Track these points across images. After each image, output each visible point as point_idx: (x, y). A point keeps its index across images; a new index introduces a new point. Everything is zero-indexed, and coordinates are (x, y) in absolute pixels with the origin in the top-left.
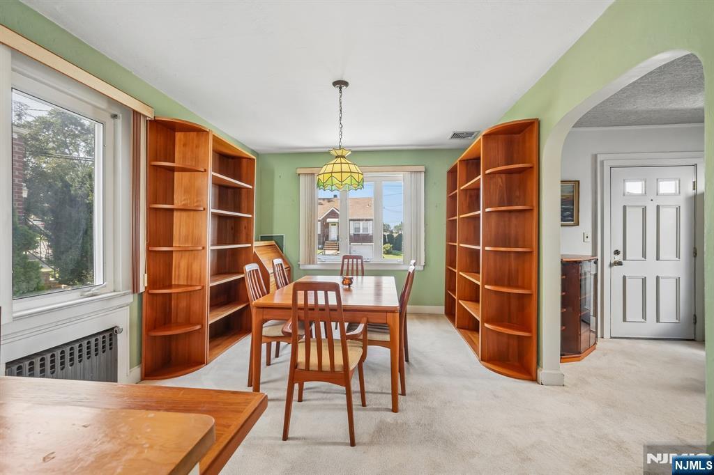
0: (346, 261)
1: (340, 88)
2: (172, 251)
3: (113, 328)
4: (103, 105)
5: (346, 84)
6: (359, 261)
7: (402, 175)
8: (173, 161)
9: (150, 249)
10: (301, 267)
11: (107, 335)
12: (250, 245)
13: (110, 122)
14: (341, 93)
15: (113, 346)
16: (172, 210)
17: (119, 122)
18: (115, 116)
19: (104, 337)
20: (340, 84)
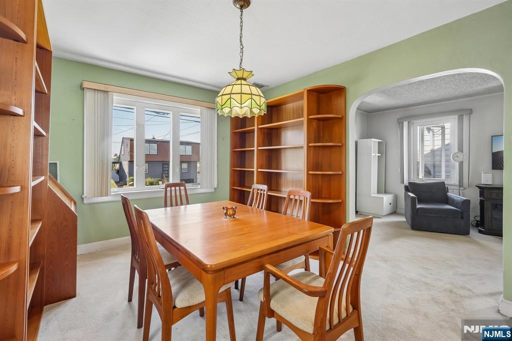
0: (169, 189)
7: (200, 110)
10: (85, 201)
12: (43, 178)
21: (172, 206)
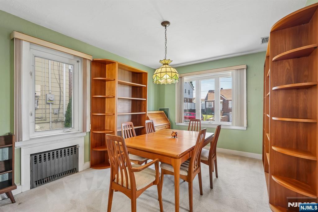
1: (166, 26)
2: (105, 115)
3: (76, 146)
4: (72, 57)
5: (168, 23)
6: (199, 122)
8: (105, 77)
9: (93, 114)
10: (177, 124)
11: (73, 148)
12: (145, 113)
13: (76, 64)
14: (166, 28)
15: (76, 152)
16: (105, 98)
17: (80, 63)
18: (78, 61)
19: (72, 149)
20: (165, 24)
21: (194, 131)
